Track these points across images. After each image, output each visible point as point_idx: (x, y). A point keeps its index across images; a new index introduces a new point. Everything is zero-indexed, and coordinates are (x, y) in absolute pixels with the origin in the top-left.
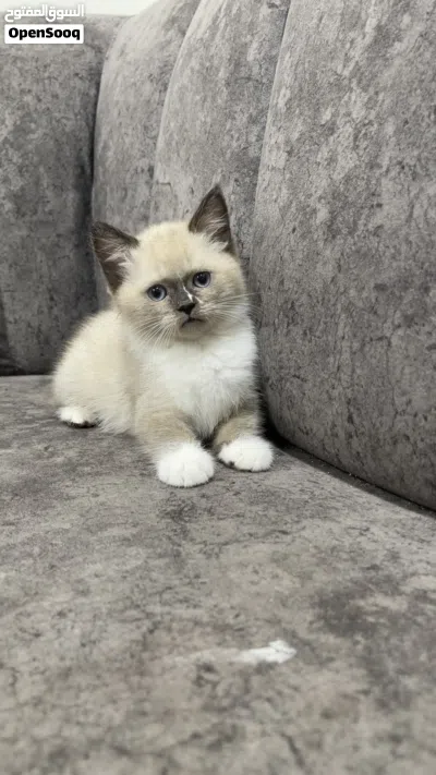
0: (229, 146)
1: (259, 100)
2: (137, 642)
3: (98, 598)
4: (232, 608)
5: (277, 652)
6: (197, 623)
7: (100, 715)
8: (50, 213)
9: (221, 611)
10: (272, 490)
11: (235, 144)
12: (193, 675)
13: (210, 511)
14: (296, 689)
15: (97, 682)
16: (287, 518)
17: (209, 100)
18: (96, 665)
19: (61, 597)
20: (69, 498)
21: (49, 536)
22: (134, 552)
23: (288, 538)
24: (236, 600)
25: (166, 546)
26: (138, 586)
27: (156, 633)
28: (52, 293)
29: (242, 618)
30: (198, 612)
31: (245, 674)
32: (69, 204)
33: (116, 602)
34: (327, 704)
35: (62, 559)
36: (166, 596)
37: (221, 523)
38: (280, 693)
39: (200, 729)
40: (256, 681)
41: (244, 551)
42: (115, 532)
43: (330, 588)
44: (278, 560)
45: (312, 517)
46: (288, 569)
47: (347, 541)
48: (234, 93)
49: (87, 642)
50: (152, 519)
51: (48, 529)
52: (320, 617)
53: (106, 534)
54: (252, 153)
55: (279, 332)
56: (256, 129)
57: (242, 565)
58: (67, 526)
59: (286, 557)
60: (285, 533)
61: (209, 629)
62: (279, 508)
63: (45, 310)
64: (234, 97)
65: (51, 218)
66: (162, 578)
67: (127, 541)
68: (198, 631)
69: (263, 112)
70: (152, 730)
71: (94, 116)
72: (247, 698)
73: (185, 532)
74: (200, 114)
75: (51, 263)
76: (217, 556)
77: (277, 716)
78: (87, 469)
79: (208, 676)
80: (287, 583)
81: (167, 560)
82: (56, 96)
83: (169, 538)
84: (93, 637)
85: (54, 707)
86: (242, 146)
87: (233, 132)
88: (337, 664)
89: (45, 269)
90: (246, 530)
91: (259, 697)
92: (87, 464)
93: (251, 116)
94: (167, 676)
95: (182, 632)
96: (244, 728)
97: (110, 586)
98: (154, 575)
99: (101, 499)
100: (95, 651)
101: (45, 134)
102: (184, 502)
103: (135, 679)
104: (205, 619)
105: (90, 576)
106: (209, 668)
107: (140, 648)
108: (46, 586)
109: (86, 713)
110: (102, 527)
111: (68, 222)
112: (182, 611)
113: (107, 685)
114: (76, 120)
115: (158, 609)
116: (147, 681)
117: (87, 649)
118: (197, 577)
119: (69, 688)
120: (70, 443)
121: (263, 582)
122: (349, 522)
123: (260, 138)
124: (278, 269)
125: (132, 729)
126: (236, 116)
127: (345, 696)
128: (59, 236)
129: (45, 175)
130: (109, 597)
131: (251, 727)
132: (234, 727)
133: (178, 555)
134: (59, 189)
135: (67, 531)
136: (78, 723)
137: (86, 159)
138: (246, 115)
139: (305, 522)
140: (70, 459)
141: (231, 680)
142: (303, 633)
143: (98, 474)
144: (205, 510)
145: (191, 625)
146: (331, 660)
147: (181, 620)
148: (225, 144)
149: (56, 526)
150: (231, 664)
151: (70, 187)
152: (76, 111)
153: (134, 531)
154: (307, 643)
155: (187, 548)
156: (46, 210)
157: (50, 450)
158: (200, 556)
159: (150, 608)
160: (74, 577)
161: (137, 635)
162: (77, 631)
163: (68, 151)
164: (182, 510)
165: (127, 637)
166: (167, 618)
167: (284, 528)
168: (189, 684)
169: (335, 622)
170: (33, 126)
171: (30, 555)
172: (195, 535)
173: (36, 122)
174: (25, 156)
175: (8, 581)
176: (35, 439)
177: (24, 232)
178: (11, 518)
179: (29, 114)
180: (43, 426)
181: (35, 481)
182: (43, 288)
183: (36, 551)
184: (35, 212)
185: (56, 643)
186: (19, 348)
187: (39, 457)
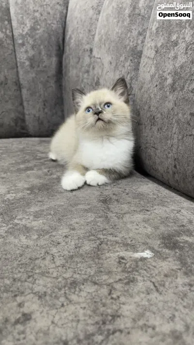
0: (129, 45)
1: (143, 25)
2: (96, 248)
3: (79, 232)
4: (129, 238)
5: (147, 254)
6: (117, 242)
7: (86, 271)
8: (45, 67)
9: (126, 239)
10: (141, 193)
11: (131, 44)
12: (117, 260)
13: (117, 200)
14: (155, 267)
15: (83, 261)
16: (148, 205)
17: (120, 22)
18: (82, 255)
19: (64, 231)
21: (56, 207)
22: (90, 215)
23: (149, 213)
24: (131, 235)
25: (102, 213)
26: (93, 228)
27: (102, 245)
28: (45, 102)
29: (133, 242)
30: (117, 238)
31: (136, 261)
32: (53, 63)
33: (86, 233)
34: (166, 272)
35: (63, 216)
36: (104, 232)
37: (122, 206)
38: (149, 268)
39: (122, 278)
40: (140, 263)
41: (132, 217)
42: (81, 207)
43: (166, 232)
44: (146, 221)
45: (158, 205)
46: (150, 225)
47: (172, 215)
48: (132, 21)
49: (77, 247)
50: (95, 202)
51: (55, 204)
52: (162, 243)
53: (78, 207)
54: (139, 48)
55: (147, 128)
56: (141, 38)
57: (132, 222)
58: (63, 204)
59: (148, 220)
60: (148, 211)
61: (121, 245)
62: (145, 201)
63: (42, 110)
64: (132, 22)
65: (45, 69)
66: (102, 226)
67: (86, 211)
68: (118, 245)
69: (144, 31)
70: (105, 277)
71: (65, 22)
72: (137, 269)
73: (109, 209)
74: (116, 28)
75: (44, 89)
76: (122, 219)
77: (149, 275)
79: (122, 261)
80: (149, 230)
81: (103, 219)
82: (49, 13)
83: (103, 210)
84: (79, 245)
85: (69, 268)
86: (135, 45)
87: (131, 38)
88: (170, 259)
89: (42, 92)
90: (132, 208)
91: (142, 269)
93: (139, 31)
94: (108, 260)
95: (112, 245)
96: (137, 278)
97: (82, 227)
98: (99, 224)
100: (81, 250)
101: (44, 31)
102: (106, 196)
103: (97, 260)
104: (120, 241)
105: (74, 223)
106: (123, 258)
107: (96, 250)
108: (58, 226)
109: (81, 270)
110: (76, 205)
111: (52, 71)
112: (110, 238)
113: (87, 262)
114: (57, 24)
115: (102, 237)
116: (101, 261)
117: (78, 249)
118: (115, 226)
119: (74, 262)
120: (58, 169)
121: (140, 229)
122: (173, 208)
123: (143, 42)
124: (148, 101)
125: (98, 276)
126: (133, 31)
127: (172, 270)
128: (48, 77)
129: (43, 50)
130: (83, 231)
131: (139, 278)
132: (133, 278)
133: (107, 217)
134: (49, 56)
135: (63, 205)
136: (78, 274)
137: (61, 42)
138: (137, 31)
139: (155, 207)
141: (131, 263)
142: (156, 248)
144: (115, 200)
145: (114, 243)
146: (167, 258)
147: (111, 241)
148: (127, 43)
149: (58, 203)
150: (131, 257)
151: (54, 55)
152: (58, 20)
153: (89, 207)
154: (158, 252)
155: (110, 215)
156: (44, 65)
157: (50, 172)
158: (116, 218)
159: (99, 236)
160: (68, 223)
161: (95, 245)
162: (73, 243)
163: (53, 38)
164: (106, 200)
165: (92, 246)
166: (106, 240)
167: (147, 209)
168: (116, 263)
169: (168, 245)
170: (39, 27)
171: (50, 214)
172: (112, 209)
173: (40, 25)
174: (35, 40)
175: (44, 224)
176: (43, 167)
177: (34, 75)
178: (40, 199)
179: (37, 21)
180: (46, 161)
181: (46, 185)
182: (41, 100)
183: (52, 213)
184: (39, 66)
185: (66, 247)
186: (30, 126)
187: (46, 175)
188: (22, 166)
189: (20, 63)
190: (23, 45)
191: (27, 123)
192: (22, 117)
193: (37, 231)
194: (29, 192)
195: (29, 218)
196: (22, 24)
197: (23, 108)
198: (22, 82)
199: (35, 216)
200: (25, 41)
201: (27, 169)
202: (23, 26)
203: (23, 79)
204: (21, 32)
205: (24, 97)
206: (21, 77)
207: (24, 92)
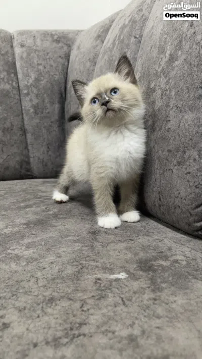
2: (77, 271)
3: (64, 259)
4: (109, 263)
5: (122, 275)
6: (97, 267)
7: (64, 290)
8: (49, 113)
9: (105, 264)
12: (94, 281)
13: (105, 232)
14: (126, 286)
15: (63, 282)
16: (134, 235)
18: (63, 277)
19: (52, 258)
20: (55, 226)
21: (48, 239)
22: (77, 245)
23: (133, 242)
24: (111, 260)
25: (89, 243)
26: (78, 255)
27: (83, 269)
28: (48, 146)
29: (112, 266)
30: (98, 264)
31: (111, 281)
32: (56, 109)
33: (70, 260)
34: (135, 290)
35: (52, 246)
36: (88, 259)
37: (109, 236)
38: (121, 287)
39: (95, 295)
40: (114, 283)
41: (116, 245)
42: (71, 238)
43: (144, 258)
44: (128, 249)
45: (143, 235)
46: (131, 252)
47: (154, 244)
49: (60, 271)
50: (84, 234)
51: (47, 237)
52: (138, 266)
53: (68, 239)
57: (115, 250)
58: (54, 236)
59: (130, 248)
60: (132, 240)
61: (100, 269)
62: (131, 232)
63: (46, 152)
65: (48, 115)
66: (86, 253)
67: (75, 241)
68: (97, 269)
70: (79, 295)
71: (67, 73)
72: (110, 287)
73: (96, 239)
75: (48, 133)
76: (106, 247)
77: (119, 292)
78: (61, 216)
79: (98, 281)
80: (130, 255)
81: (88, 248)
82: (52, 66)
83: (90, 241)
84: (62, 269)
85: (50, 288)
88: (142, 280)
89: (45, 136)
90: (118, 238)
91: (114, 287)
92: (61, 214)
94: (86, 281)
95: (92, 269)
96: (108, 295)
97: (68, 255)
98: (84, 252)
99: (66, 227)
100: (63, 274)
101: (47, 81)
102: (96, 229)
103: (75, 281)
104: (100, 266)
105: (62, 252)
106: (99, 279)
107: (77, 273)
108: (47, 254)
109: (60, 289)
110: (67, 236)
111: (56, 117)
112: (92, 263)
113: (66, 283)
114: (60, 75)
115: (84, 262)
116: (79, 282)
117: (60, 273)
118: (99, 253)
119: (55, 283)
121: (122, 255)
122: (156, 237)
125: (73, 294)
127: (142, 288)
128: (52, 122)
129: (47, 98)
130: (68, 258)
131: (110, 295)
132: (105, 295)
133: (92, 246)
134: (52, 103)
136: (57, 292)
137: (63, 90)
139: (140, 237)
141: (106, 283)
142: (132, 271)
143: (66, 218)
145: (95, 267)
146: (140, 278)
147: (92, 266)
149: (50, 235)
150: (107, 278)
151: (57, 102)
152: (60, 71)
153: (78, 238)
154: (133, 274)
155: (96, 244)
156: (47, 112)
157: (48, 209)
158: (101, 247)
159: (81, 262)
160: (56, 252)
161: (77, 270)
162: (57, 268)
163: (56, 88)
164: (95, 232)
165: (73, 270)
166: (87, 265)
167: (132, 238)
168: (92, 283)
169: (143, 268)
170: (42, 78)
172: (99, 240)
173: (43, 77)
174: (39, 90)
175: (34, 253)
176: (42, 205)
177: (38, 121)
179: (41, 73)
180: (45, 199)
182: (45, 143)
184: (42, 113)
185: (50, 271)
186: (35, 168)
187: (43, 211)
188: (22, 204)
189: (25, 111)
190: (28, 94)
191: (32, 166)
192: (27, 160)
193: (27, 259)
194: (24, 226)
196: (27, 76)
197: (28, 152)
198: (26, 127)
199: (27, 247)
200: (30, 91)
201: (26, 207)
202: (28, 78)
203: (28, 125)
204: (26, 83)
205: (29, 141)
206: (26, 123)
207: (29, 136)
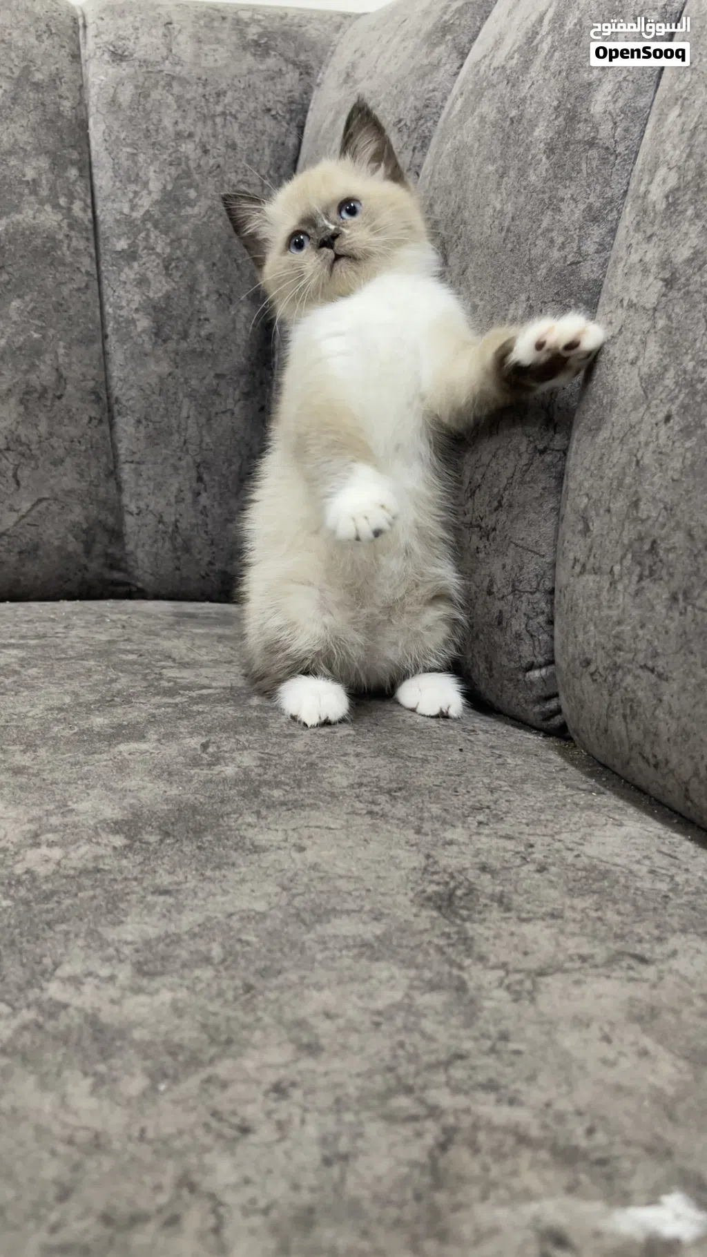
2: (421, 1166)
3: (337, 1064)
4: (579, 1113)
5: (678, 1216)
6: (523, 1139)
8: (209, 338)
9: (560, 1118)
10: (602, 867)
11: (556, 254)
13: (502, 901)
16: (641, 930)
18: (356, 1208)
19: (272, 1054)
20: (256, 849)
21: (235, 923)
22: (385, 975)
23: (651, 972)
24: (584, 1095)
25: (436, 968)
26: (402, 1045)
27: (453, 1152)
28: (201, 467)
29: (600, 1138)
30: (519, 1115)
33: (369, 1075)
35: (263, 973)
36: (458, 1073)
37: (527, 929)
41: (576, 991)
42: (344, 927)
44: (642, 1017)
45: (684, 931)
46: (663, 1040)
48: (562, 167)
49: (332, 1155)
50: (403, 907)
51: (231, 909)
53: (329, 929)
54: (588, 271)
55: (620, 587)
56: (597, 232)
57: (581, 1022)
59: (654, 1012)
60: (641, 959)
61: (544, 1155)
62: (621, 907)
63: (189, 496)
64: (561, 173)
65: (209, 346)
66: (442, 1035)
68: (526, 1156)
73: (466, 942)
74: (492, 196)
75: (203, 420)
76: (533, 1000)
78: (277, 793)
80: (667, 1069)
81: (445, 996)
82: (233, 146)
84: (342, 1146)
87: (554, 234)
89: (192, 431)
92: (278, 785)
93: (590, 207)
94: (488, 1248)
95: (499, 1155)
97: (354, 1040)
98: (428, 1025)
99: (310, 856)
100: (350, 1178)
101: (210, 208)
102: (452, 877)
103: (431, 1247)
104: (535, 1132)
105: (315, 1014)
106: (559, 1239)
107: (428, 1180)
108: (244, 1027)
110: (323, 914)
111: (237, 355)
112: (488, 1108)
115: (446, 1099)
117: (335, 1171)
118: (504, 1037)
120: (242, 738)
121: (624, 1062)
123: (603, 247)
124: (628, 480)
126: (563, 206)
129: (205, 276)
130: (356, 1064)
133: (461, 987)
134: (225, 299)
135: (263, 916)
138: (582, 207)
139: (673, 942)
140: (246, 771)
143: (297, 805)
144: (492, 897)
145: (510, 1141)
147: (491, 1128)
148: (536, 252)
149: (243, 904)
150: (598, 1235)
155: (477, 976)
156: (203, 333)
157: (211, 750)
158: (501, 994)
159: (432, 1096)
160: (288, 1014)
161: (417, 1152)
162: (312, 1131)
164: (452, 894)
165: (401, 1154)
166: (466, 1122)
167: (639, 950)
170: (192, 194)
171: (207, 960)
172: (484, 948)
173: (197, 188)
177: (165, 368)
178: (164, 879)
179: (188, 174)
181: (195, 810)
182: (187, 460)
183: (217, 951)
184: (185, 336)
185: (279, 1150)
186: (140, 554)
189: (118, 323)
191: (130, 548)
193: (144, 1049)
195: (112, 978)
196: (130, 181)
197: (120, 489)
198: (118, 390)
200: (141, 245)
202: (133, 187)
203: (124, 380)
204: (126, 210)
205: (123, 448)
206: (116, 373)
207: (125, 426)
